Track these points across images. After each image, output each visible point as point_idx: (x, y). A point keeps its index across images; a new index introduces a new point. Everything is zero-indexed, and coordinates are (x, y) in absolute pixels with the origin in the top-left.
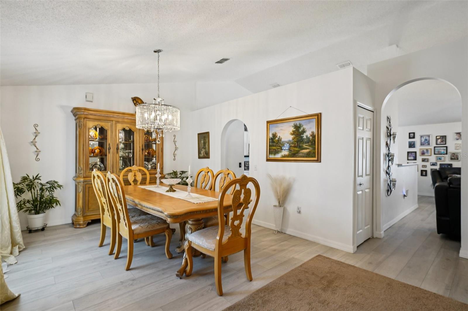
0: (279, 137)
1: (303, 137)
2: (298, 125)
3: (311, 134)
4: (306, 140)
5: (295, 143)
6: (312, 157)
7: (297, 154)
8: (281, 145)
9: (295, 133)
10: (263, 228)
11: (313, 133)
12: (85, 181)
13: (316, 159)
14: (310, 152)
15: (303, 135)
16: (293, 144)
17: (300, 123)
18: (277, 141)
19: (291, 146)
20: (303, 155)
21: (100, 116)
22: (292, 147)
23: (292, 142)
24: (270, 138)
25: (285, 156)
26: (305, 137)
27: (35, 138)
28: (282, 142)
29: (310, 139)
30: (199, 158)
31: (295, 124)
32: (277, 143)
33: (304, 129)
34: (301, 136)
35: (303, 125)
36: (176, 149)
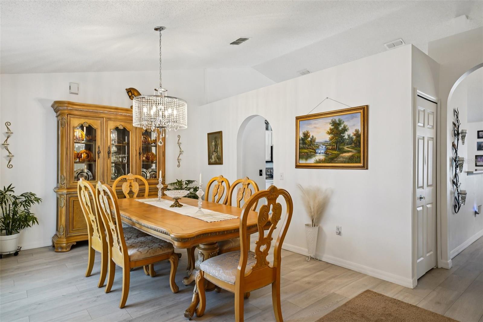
0: (313, 137)
1: (344, 136)
2: (338, 122)
3: (355, 133)
4: (347, 141)
5: (333, 144)
6: (356, 162)
7: (336, 159)
8: (315, 147)
9: (333, 131)
10: (291, 253)
11: (357, 131)
12: (68, 193)
13: (361, 165)
14: (352, 156)
15: (343, 134)
16: (330, 146)
17: (339, 119)
18: (310, 142)
19: (327, 149)
20: (344, 160)
21: (87, 111)
22: (329, 149)
23: (329, 143)
24: (300, 138)
25: (320, 161)
26: (346, 137)
27: (7, 140)
28: (316, 144)
29: (354, 139)
30: (210, 163)
31: (334, 120)
32: (310, 145)
33: (345, 127)
34: (342, 136)
35: (343, 122)
36: (181, 152)
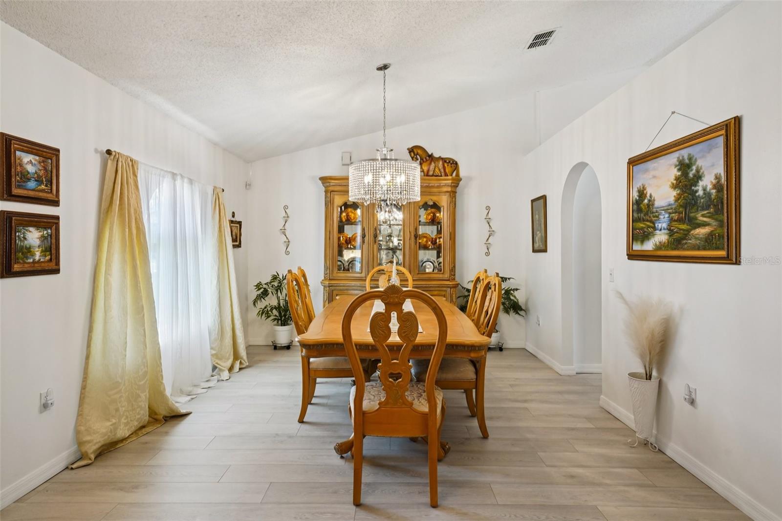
0: (651, 196)
1: (697, 191)
2: (687, 161)
3: (714, 181)
4: (702, 200)
5: (681, 209)
6: (717, 248)
7: (684, 242)
8: (654, 217)
9: (680, 182)
11: (718, 177)
13: (723, 253)
14: (711, 234)
15: (696, 186)
16: (675, 213)
17: (689, 155)
18: (646, 206)
19: (671, 220)
20: (698, 242)
22: (675, 221)
23: (674, 206)
24: (634, 200)
25: (659, 247)
26: (701, 193)
27: (285, 225)
28: (654, 210)
29: (713, 197)
31: (681, 158)
32: (646, 214)
33: (698, 171)
34: (693, 190)
35: (696, 160)
36: (491, 233)
